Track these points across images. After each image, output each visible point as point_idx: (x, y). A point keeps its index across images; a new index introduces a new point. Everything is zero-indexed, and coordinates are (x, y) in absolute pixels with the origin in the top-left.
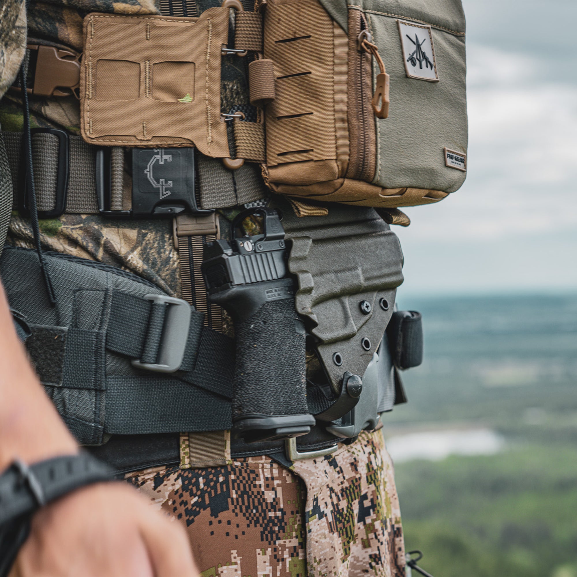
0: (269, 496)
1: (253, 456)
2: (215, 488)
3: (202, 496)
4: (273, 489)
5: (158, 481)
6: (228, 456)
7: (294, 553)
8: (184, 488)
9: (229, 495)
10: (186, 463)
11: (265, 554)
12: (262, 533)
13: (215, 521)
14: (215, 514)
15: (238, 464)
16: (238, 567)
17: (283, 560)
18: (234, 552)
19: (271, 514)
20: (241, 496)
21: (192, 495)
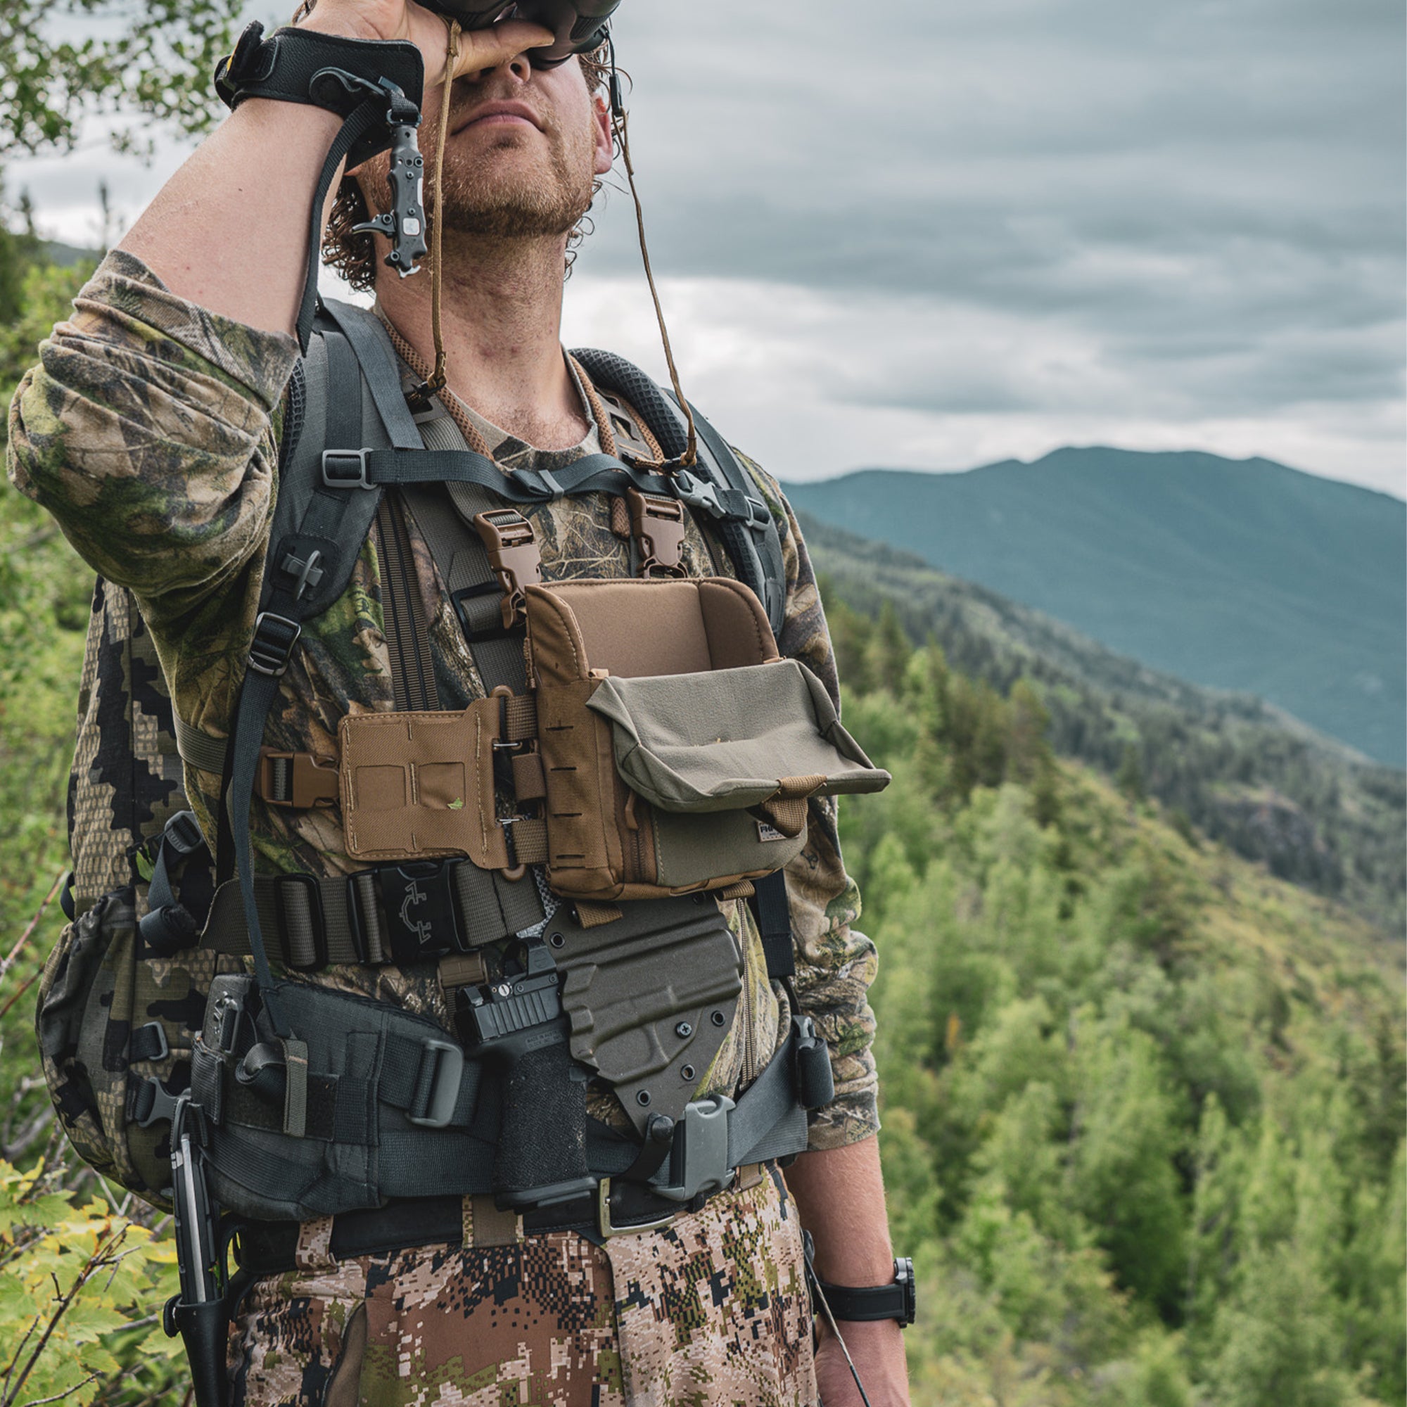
0: (575, 1278)
1: (554, 1232)
2: (502, 1271)
3: (485, 1282)
4: (581, 1270)
5: (438, 1262)
6: (520, 1233)
7: (605, 1344)
8: (465, 1271)
9: (519, 1277)
10: (469, 1241)
11: (561, 1343)
12: (560, 1321)
13: (499, 1309)
14: (499, 1302)
15: (534, 1241)
16: (527, 1361)
17: (589, 1352)
18: (522, 1345)
19: (577, 1299)
20: (536, 1279)
21: (474, 1280)
